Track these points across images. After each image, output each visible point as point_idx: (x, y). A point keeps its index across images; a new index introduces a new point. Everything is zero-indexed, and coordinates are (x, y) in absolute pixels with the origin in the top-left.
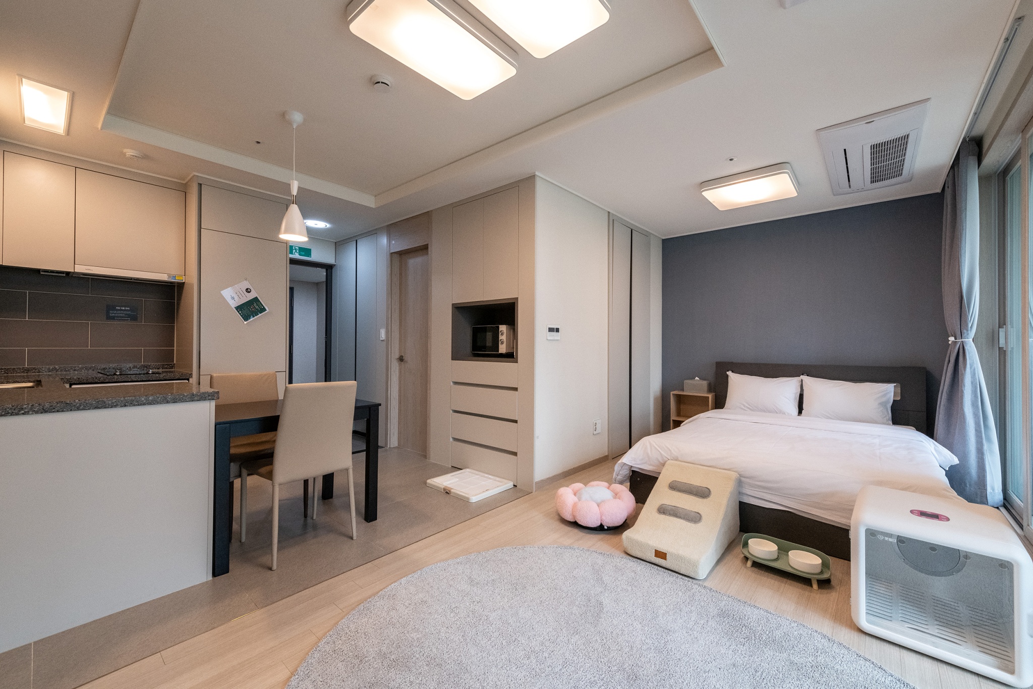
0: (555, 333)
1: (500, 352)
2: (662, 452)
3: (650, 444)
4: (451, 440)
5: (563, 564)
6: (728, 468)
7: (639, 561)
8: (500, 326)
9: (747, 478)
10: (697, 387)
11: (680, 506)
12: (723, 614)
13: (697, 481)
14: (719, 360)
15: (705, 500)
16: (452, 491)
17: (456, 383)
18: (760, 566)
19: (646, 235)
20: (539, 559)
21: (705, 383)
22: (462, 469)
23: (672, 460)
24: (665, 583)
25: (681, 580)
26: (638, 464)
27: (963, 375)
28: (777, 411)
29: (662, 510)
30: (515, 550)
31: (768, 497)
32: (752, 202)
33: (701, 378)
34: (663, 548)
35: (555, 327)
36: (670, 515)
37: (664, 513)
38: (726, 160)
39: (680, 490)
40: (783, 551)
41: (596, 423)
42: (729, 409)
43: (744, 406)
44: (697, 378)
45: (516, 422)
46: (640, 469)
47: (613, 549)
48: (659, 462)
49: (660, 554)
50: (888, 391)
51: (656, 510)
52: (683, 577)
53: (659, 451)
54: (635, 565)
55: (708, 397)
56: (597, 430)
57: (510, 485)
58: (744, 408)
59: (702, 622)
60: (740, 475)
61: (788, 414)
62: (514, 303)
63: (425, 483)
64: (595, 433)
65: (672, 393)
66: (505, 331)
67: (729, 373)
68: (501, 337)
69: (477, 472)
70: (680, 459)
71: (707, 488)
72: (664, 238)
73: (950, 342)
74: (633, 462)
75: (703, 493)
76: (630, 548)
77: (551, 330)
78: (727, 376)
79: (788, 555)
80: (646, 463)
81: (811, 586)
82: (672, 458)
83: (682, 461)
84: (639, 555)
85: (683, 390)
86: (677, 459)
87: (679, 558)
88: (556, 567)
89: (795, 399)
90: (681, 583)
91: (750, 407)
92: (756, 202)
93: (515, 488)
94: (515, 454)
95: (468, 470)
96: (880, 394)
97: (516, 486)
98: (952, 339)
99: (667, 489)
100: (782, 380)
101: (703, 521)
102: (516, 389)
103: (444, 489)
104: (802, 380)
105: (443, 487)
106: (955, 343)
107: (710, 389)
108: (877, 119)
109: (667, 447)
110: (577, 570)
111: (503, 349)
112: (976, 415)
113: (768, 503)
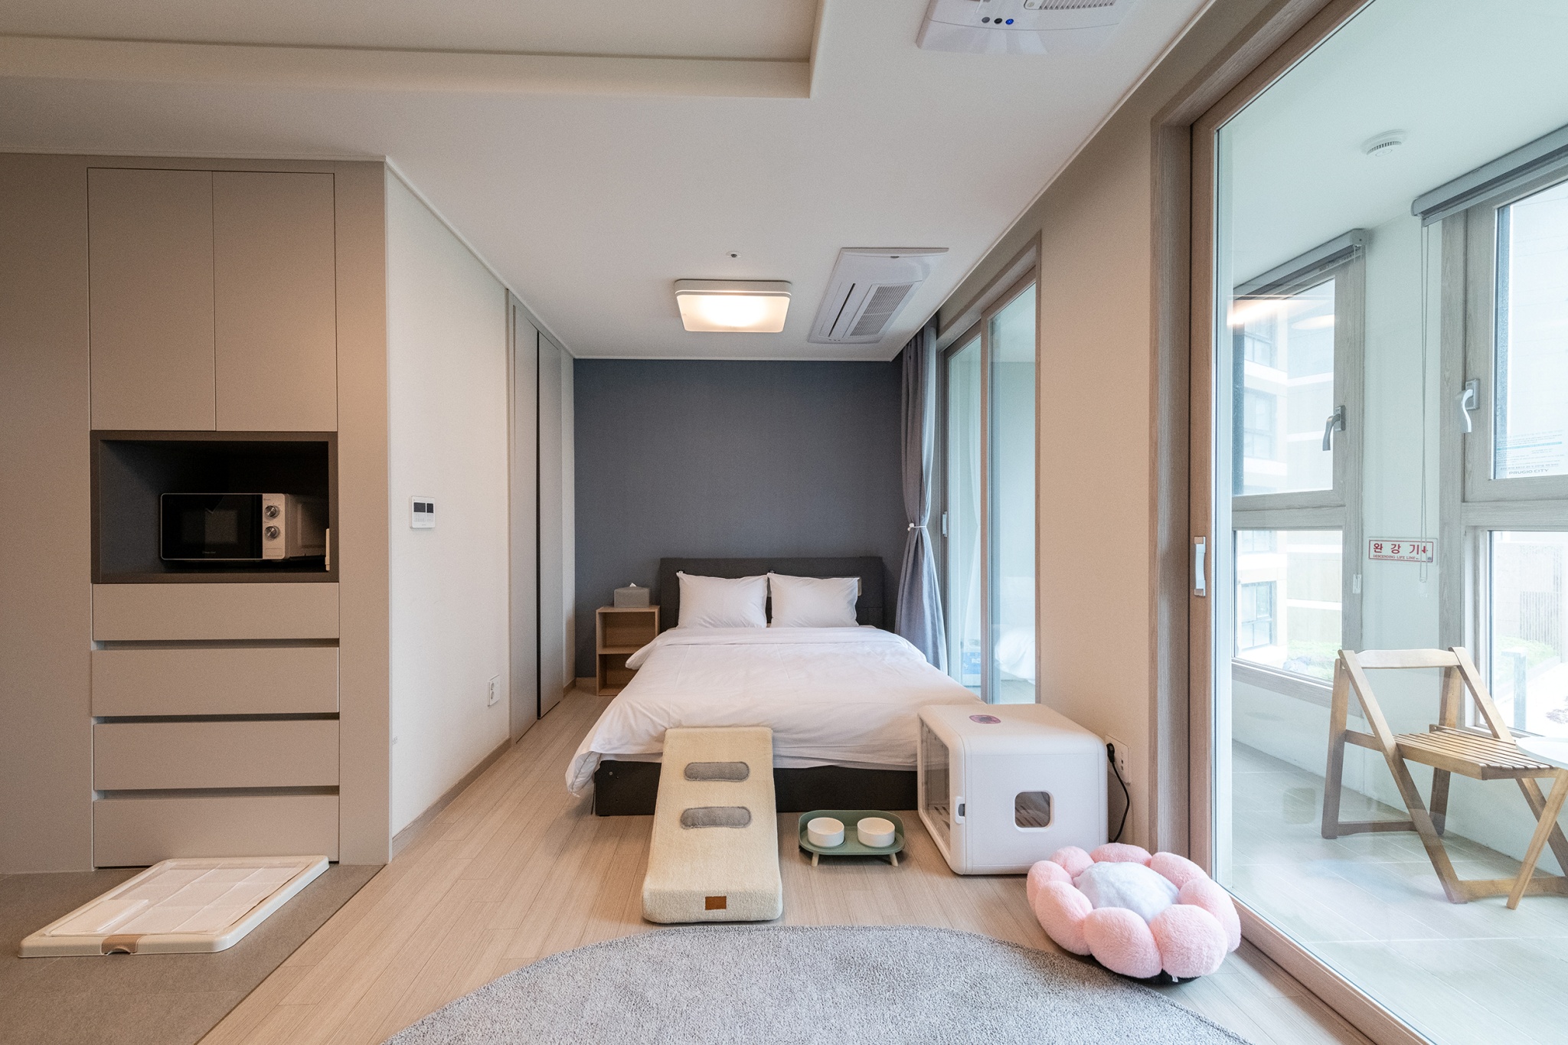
0: (425, 515)
1: (264, 558)
2: (655, 718)
3: (632, 707)
4: (94, 797)
5: (551, 1006)
6: (756, 722)
7: (681, 928)
8: (265, 496)
9: (781, 731)
10: (634, 599)
11: (713, 805)
12: (844, 964)
13: (724, 755)
14: (662, 557)
15: (745, 782)
16: (141, 941)
17: (106, 644)
18: (829, 859)
19: (556, 345)
20: (494, 1022)
21: (646, 591)
22: (148, 867)
23: (671, 728)
24: (741, 952)
25: (758, 933)
26: (616, 748)
27: (922, 564)
28: (746, 624)
29: (689, 820)
30: (424, 1029)
31: (807, 752)
32: (731, 328)
33: (640, 585)
34: (716, 890)
35: (426, 501)
36: (705, 825)
37: (694, 825)
38: (727, 254)
39: (705, 778)
40: (851, 826)
41: (493, 684)
42: (685, 627)
43: (705, 621)
44: (633, 585)
45: (335, 716)
46: (616, 755)
47: (623, 925)
48: (650, 735)
49: (716, 902)
50: (851, 586)
51: (677, 823)
52: (759, 926)
53: (649, 718)
54: (679, 940)
55: (654, 613)
56: (494, 697)
57: (322, 865)
58: (704, 623)
59: (828, 995)
60: (775, 731)
61: (757, 625)
62: (326, 444)
63: (16, 952)
64: (492, 702)
65: (598, 611)
66: (282, 508)
67: (680, 574)
68: (267, 523)
69: (205, 862)
70: (684, 724)
71: (741, 762)
72: (577, 357)
73: (909, 529)
74: (608, 747)
75: (737, 773)
76: (658, 911)
77: (419, 507)
78: (678, 579)
79: (856, 829)
80: (626, 744)
81: (890, 863)
82: (672, 725)
83: (688, 727)
84: (678, 918)
85: (612, 605)
86: (679, 726)
87: (747, 896)
88: (544, 1023)
89: (763, 605)
90: (761, 939)
91: (713, 622)
92: (735, 328)
93: (335, 868)
94: (334, 790)
95: (169, 864)
96: (847, 592)
97: (337, 862)
98: (912, 525)
99: (684, 782)
100: (749, 580)
101: (754, 820)
102: (335, 642)
103: (106, 947)
104: (769, 579)
105: (99, 941)
106: (914, 529)
107: (654, 600)
108: (903, 255)
109: (662, 709)
110: (587, 1006)
111: (274, 549)
112: (931, 606)
113: (806, 761)
